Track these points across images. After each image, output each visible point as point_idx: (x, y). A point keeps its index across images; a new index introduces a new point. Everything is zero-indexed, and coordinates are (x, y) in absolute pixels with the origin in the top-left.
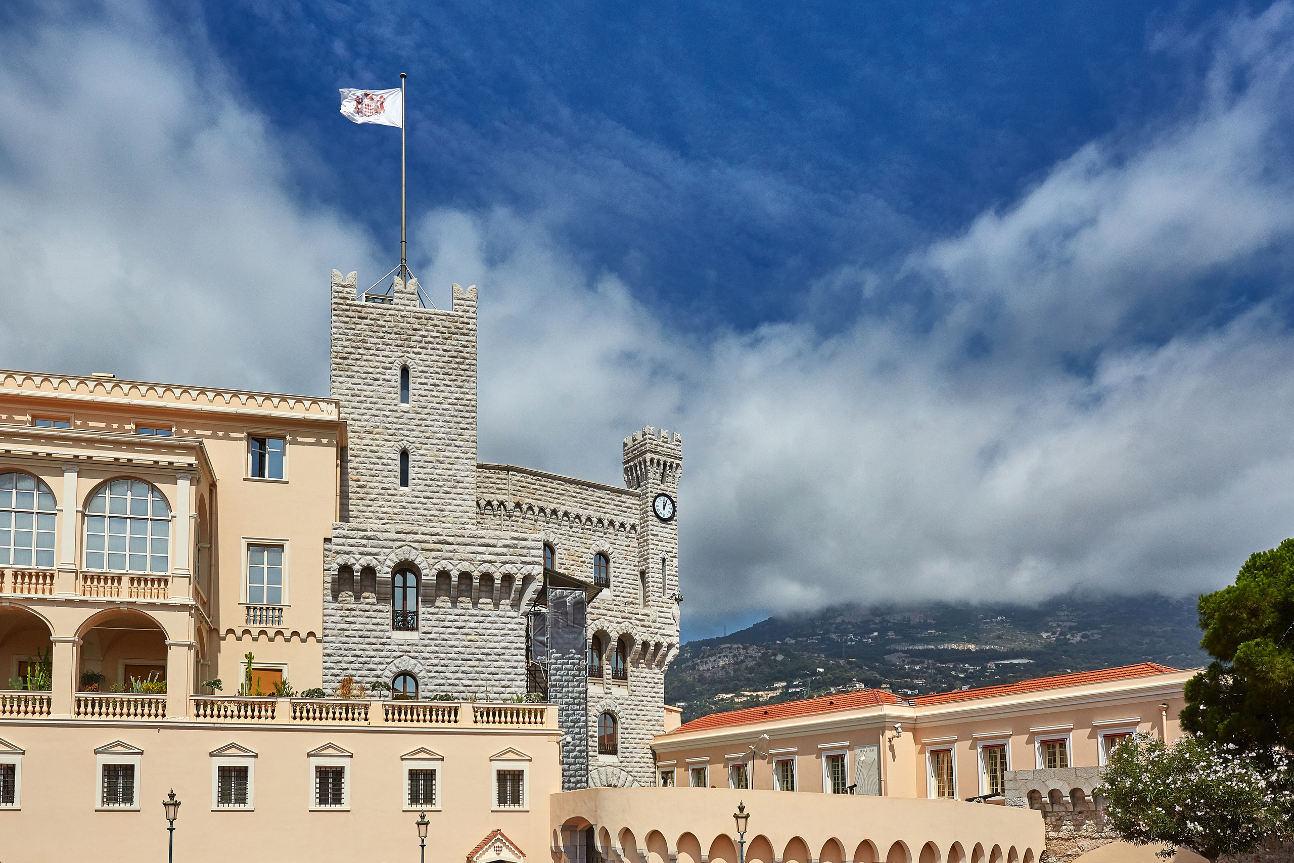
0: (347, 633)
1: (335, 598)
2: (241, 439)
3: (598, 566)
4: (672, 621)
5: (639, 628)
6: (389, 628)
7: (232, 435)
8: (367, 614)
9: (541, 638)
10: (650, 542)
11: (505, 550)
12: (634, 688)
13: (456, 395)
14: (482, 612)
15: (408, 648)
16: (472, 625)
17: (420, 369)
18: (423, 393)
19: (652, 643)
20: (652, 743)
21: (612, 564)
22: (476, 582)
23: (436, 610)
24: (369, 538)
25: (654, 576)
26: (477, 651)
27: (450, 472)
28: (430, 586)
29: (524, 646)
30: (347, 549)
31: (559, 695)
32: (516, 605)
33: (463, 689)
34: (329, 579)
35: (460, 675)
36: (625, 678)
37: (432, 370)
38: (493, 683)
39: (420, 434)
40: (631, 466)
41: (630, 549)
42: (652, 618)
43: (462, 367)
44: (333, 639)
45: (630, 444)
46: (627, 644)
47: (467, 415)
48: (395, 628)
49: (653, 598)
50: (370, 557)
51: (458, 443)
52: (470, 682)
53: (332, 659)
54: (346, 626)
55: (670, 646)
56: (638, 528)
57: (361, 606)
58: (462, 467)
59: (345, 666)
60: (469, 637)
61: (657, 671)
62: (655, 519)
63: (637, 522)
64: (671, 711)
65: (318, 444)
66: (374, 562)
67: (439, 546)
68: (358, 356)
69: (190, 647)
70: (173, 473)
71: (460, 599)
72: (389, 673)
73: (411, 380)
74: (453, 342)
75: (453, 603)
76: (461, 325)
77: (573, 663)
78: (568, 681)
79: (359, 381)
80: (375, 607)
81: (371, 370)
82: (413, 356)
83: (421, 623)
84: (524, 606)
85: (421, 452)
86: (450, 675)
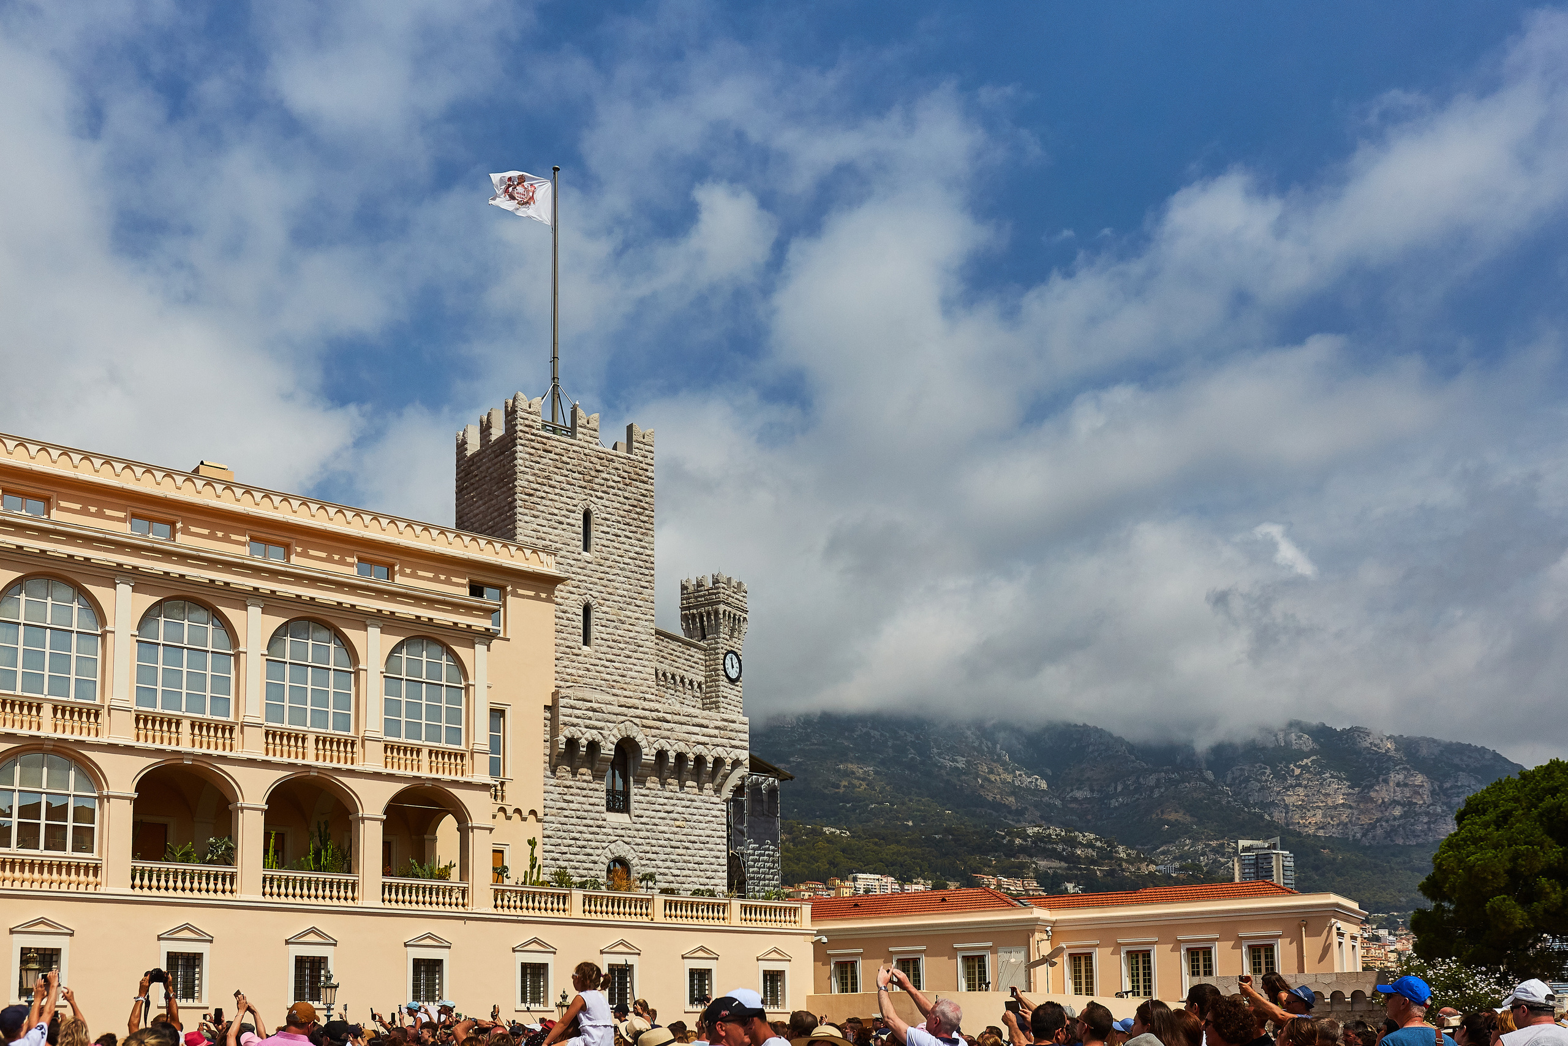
0: (566, 813)
1: (553, 772)
2: (463, 586)
6: (604, 809)
7: (454, 580)
8: (584, 792)
9: (740, 827)
11: (716, 732)
13: (636, 549)
14: (689, 796)
15: (622, 832)
16: (680, 809)
17: (602, 515)
18: (604, 543)
22: (689, 766)
23: (647, 792)
24: (594, 710)
28: (647, 765)
29: (725, 834)
30: (575, 721)
31: (757, 888)
32: (718, 790)
33: (672, 879)
35: (669, 864)
37: (613, 518)
38: (699, 873)
39: (603, 589)
40: (693, 614)
43: (642, 518)
44: (552, 818)
45: (692, 588)
47: (647, 572)
48: (610, 809)
50: (595, 732)
51: (637, 602)
52: (678, 872)
53: (553, 841)
54: (564, 805)
56: (706, 686)
57: (579, 784)
58: (642, 629)
59: (563, 849)
60: (678, 823)
62: (725, 679)
63: (703, 679)
65: (536, 596)
66: (600, 737)
67: (658, 724)
68: (543, 494)
69: (491, 830)
70: (471, 637)
71: (670, 780)
72: (604, 858)
73: (593, 527)
74: (634, 490)
75: (663, 785)
76: (641, 472)
77: (768, 855)
78: (764, 873)
79: (545, 522)
80: (592, 786)
81: (556, 511)
82: (596, 500)
83: (633, 805)
84: (727, 793)
85: (604, 609)
86: (660, 863)
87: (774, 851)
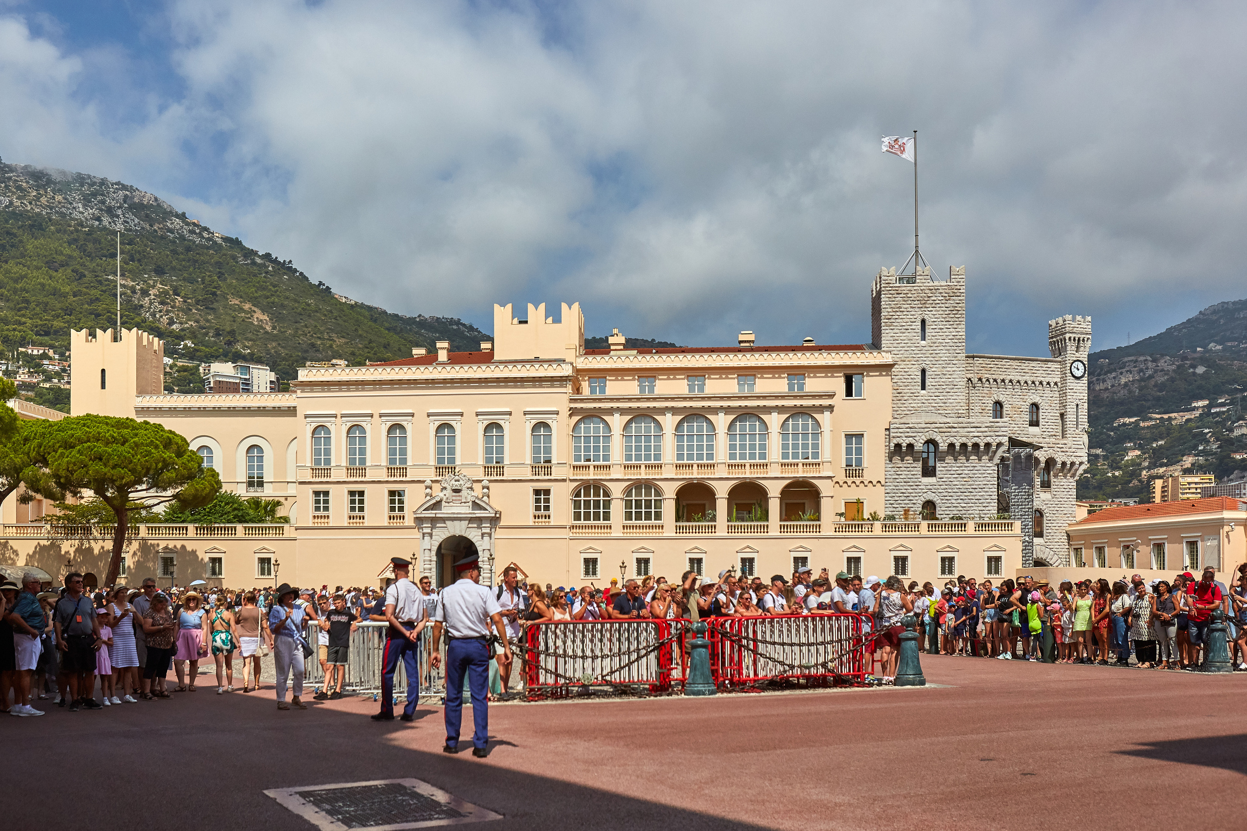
0: (898, 480)
1: (891, 461)
2: (840, 377)
3: (1031, 412)
4: (1083, 446)
5: (1060, 453)
6: (920, 476)
7: (835, 375)
8: (908, 469)
9: (1006, 478)
10: (1068, 394)
11: (986, 429)
12: (1055, 493)
13: (953, 334)
14: (972, 465)
15: (931, 487)
16: (967, 472)
17: (932, 320)
18: (934, 334)
19: (1069, 463)
20: (1068, 529)
21: (1041, 411)
22: (970, 449)
23: (946, 465)
24: (910, 428)
25: (1070, 417)
26: (969, 487)
27: (950, 380)
28: (944, 452)
29: (996, 483)
30: (899, 435)
31: (1016, 510)
32: (991, 459)
33: (961, 509)
34: (887, 451)
35: (959, 501)
36: (1049, 486)
37: (939, 320)
38: (978, 505)
39: (932, 359)
40: (1054, 341)
41: (1053, 399)
42: (1069, 446)
43: (957, 316)
44: (890, 484)
45: (1054, 325)
46: (1051, 464)
47: (960, 345)
48: (923, 476)
49: (1069, 432)
50: (911, 439)
51: (954, 362)
52: (965, 505)
53: (890, 495)
54: (896, 477)
55: (1081, 463)
56: (1059, 384)
57: (905, 465)
58: (957, 376)
59: (896, 498)
60: (965, 479)
61: (1071, 480)
62: (1072, 378)
63: (1059, 380)
64: (1080, 506)
65: (881, 375)
66: (913, 441)
67: (949, 430)
68: (897, 317)
69: (832, 497)
70: (821, 409)
71: (960, 458)
72: (920, 501)
73: (927, 327)
74: (951, 302)
75: (956, 460)
76: (956, 291)
77: (1025, 492)
78: (1022, 502)
79: (898, 331)
80: (912, 465)
81: (904, 324)
82: (928, 313)
83: (938, 473)
84: (997, 460)
85: (933, 369)
86: (954, 501)
87: (1029, 489)
